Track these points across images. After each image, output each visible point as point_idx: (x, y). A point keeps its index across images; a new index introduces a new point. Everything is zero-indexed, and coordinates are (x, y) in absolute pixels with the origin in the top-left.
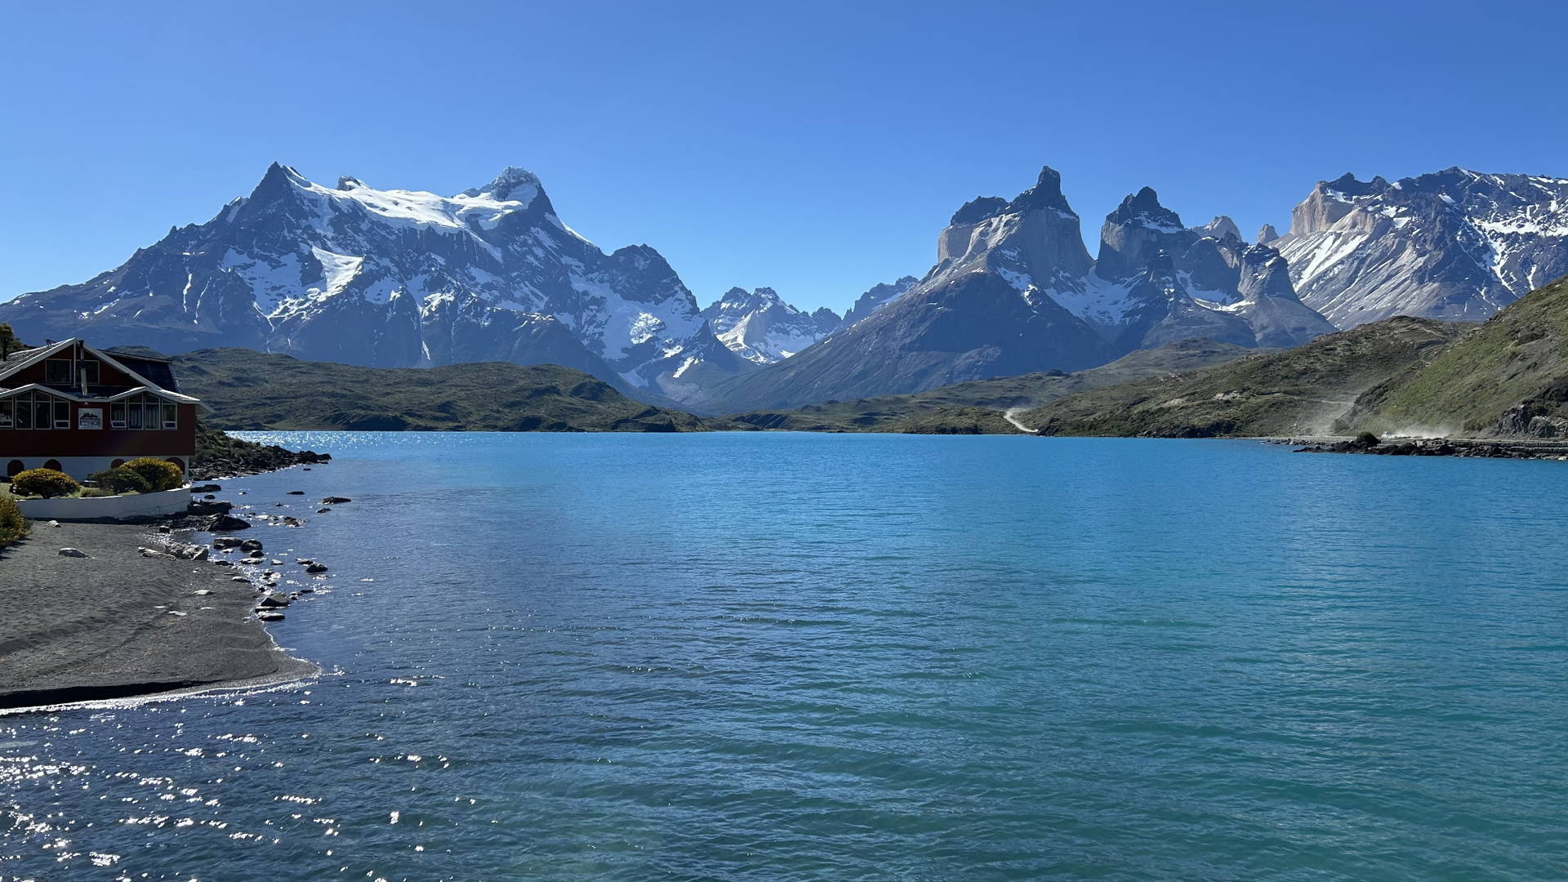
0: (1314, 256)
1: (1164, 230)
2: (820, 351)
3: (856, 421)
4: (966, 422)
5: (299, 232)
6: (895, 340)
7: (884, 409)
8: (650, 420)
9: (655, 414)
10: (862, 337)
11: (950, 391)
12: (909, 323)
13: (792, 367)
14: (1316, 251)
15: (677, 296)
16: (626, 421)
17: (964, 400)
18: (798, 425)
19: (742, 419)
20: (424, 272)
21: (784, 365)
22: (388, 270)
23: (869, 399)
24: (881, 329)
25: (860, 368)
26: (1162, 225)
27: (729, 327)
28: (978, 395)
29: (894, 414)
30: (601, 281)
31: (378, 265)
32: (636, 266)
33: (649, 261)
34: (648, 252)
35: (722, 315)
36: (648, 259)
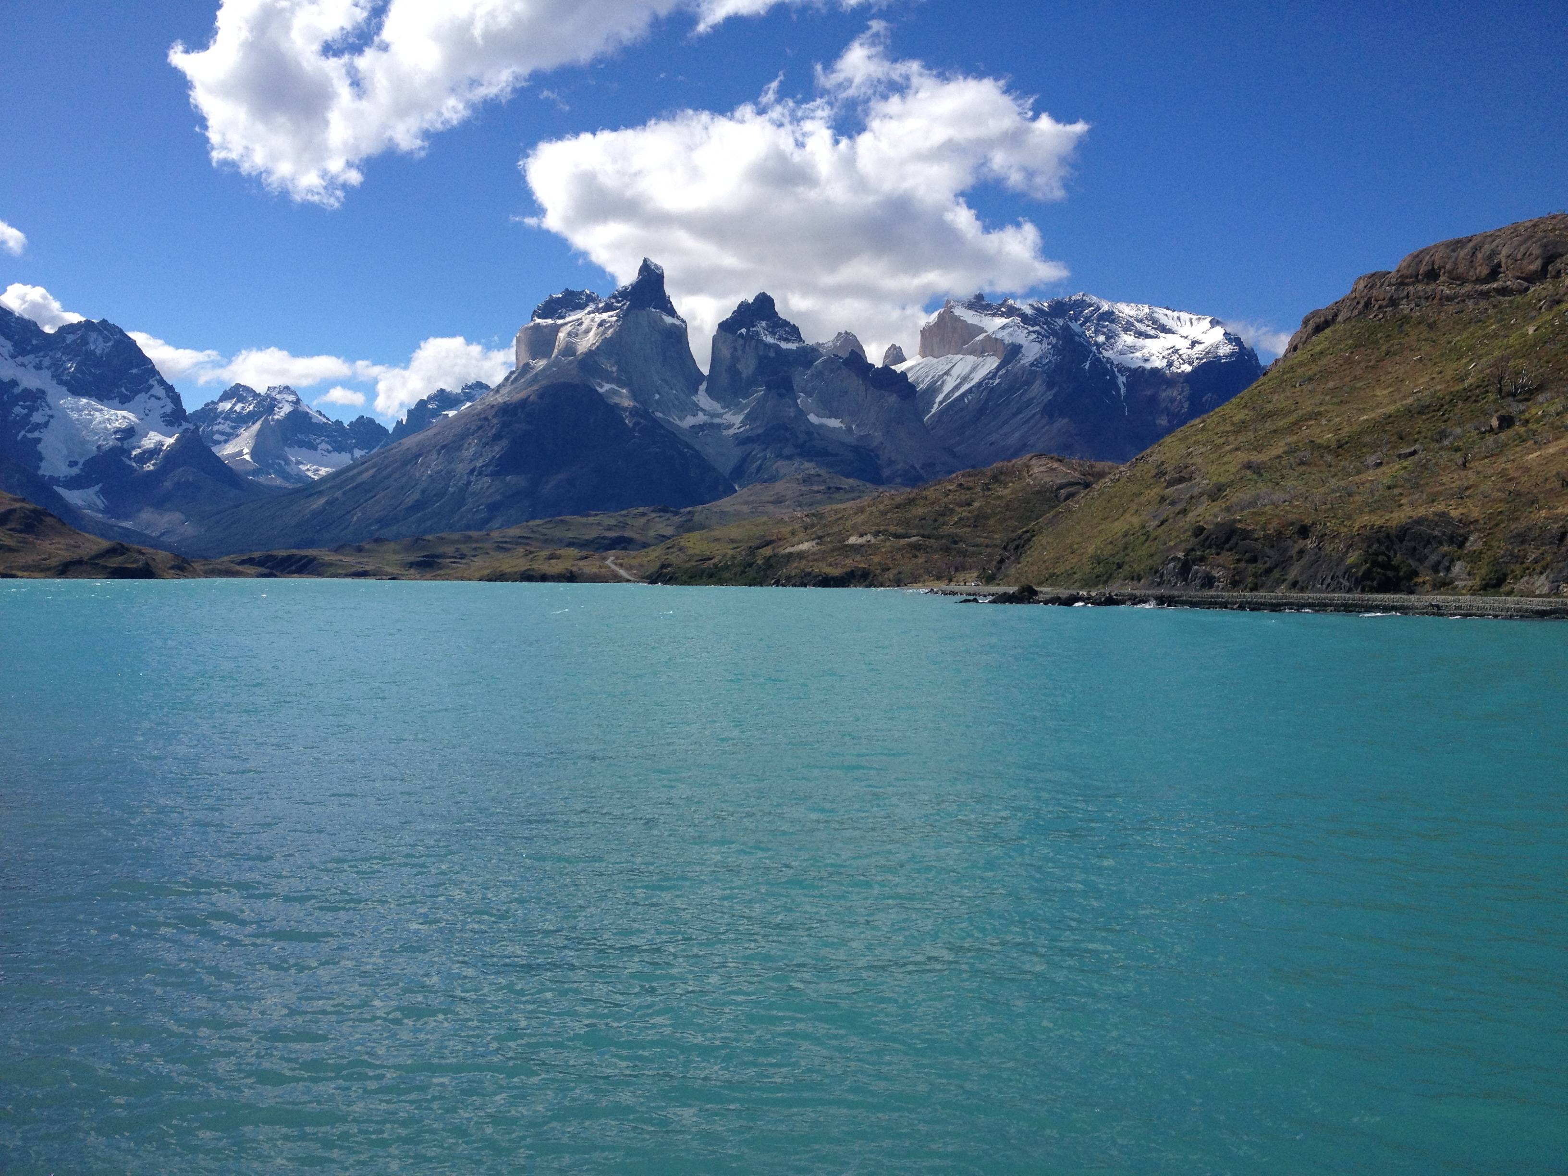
0: (943, 382)
1: (784, 345)
2: (360, 473)
3: (411, 565)
4: (557, 567)
6: (462, 461)
7: (449, 550)
8: (115, 562)
9: (123, 554)
10: (420, 455)
11: (535, 529)
12: (480, 441)
13: (320, 493)
14: (945, 377)
15: (152, 392)
16: (80, 562)
17: (552, 540)
18: (332, 570)
19: (251, 561)
21: (310, 489)
23: (429, 537)
24: (443, 447)
25: (416, 496)
26: (781, 338)
27: (229, 437)
28: (570, 534)
29: (463, 556)
30: (38, 367)
32: (92, 348)
33: (110, 344)
34: (109, 331)
35: (220, 420)
36: (110, 340)
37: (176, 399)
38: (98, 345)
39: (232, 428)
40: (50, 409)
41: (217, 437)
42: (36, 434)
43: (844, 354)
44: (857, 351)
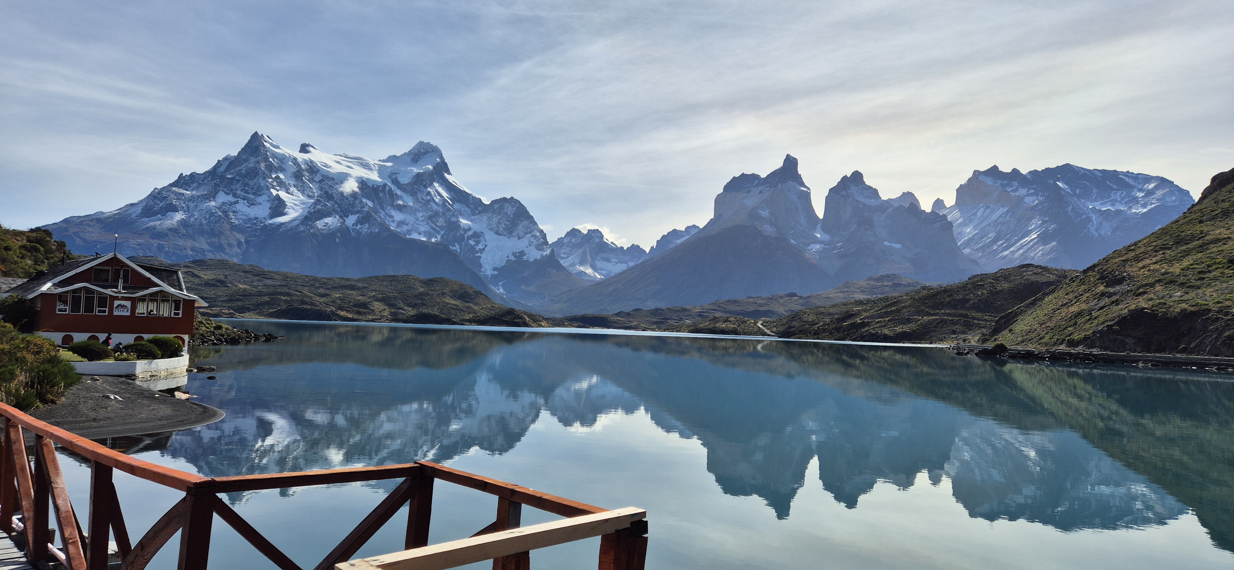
1: (868, 201)
2: (631, 274)
4: (730, 326)
5: (270, 180)
7: (675, 316)
8: (510, 318)
9: (514, 314)
14: (972, 217)
16: (493, 318)
17: (729, 311)
23: (664, 308)
26: (866, 197)
27: (568, 255)
29: (681, 319)
30: (481, 221)
31: (325, 205)
32: (506, 211)
33: (515, 209)
34: (514, 202)
35: (564, 247)
36: (514, 207)
37: (544, 236)
38: (510, 210)
39: (570, 251)
40: (486, 241)
41: (562, 255)
42: (479, 254)
43: (907, 205)
44: (915, 203)
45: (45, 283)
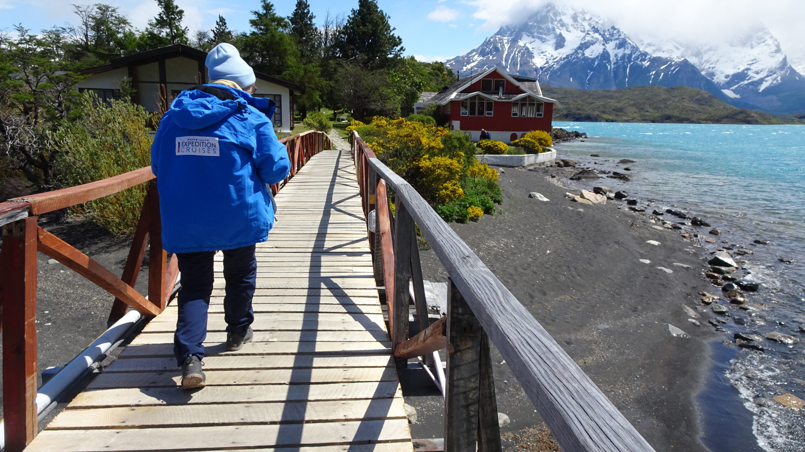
5: (556, 23)
16: (726, 117)
20: (616, 39)
22: (597, 39)
31: (592, 37)
45: (452, 93)
